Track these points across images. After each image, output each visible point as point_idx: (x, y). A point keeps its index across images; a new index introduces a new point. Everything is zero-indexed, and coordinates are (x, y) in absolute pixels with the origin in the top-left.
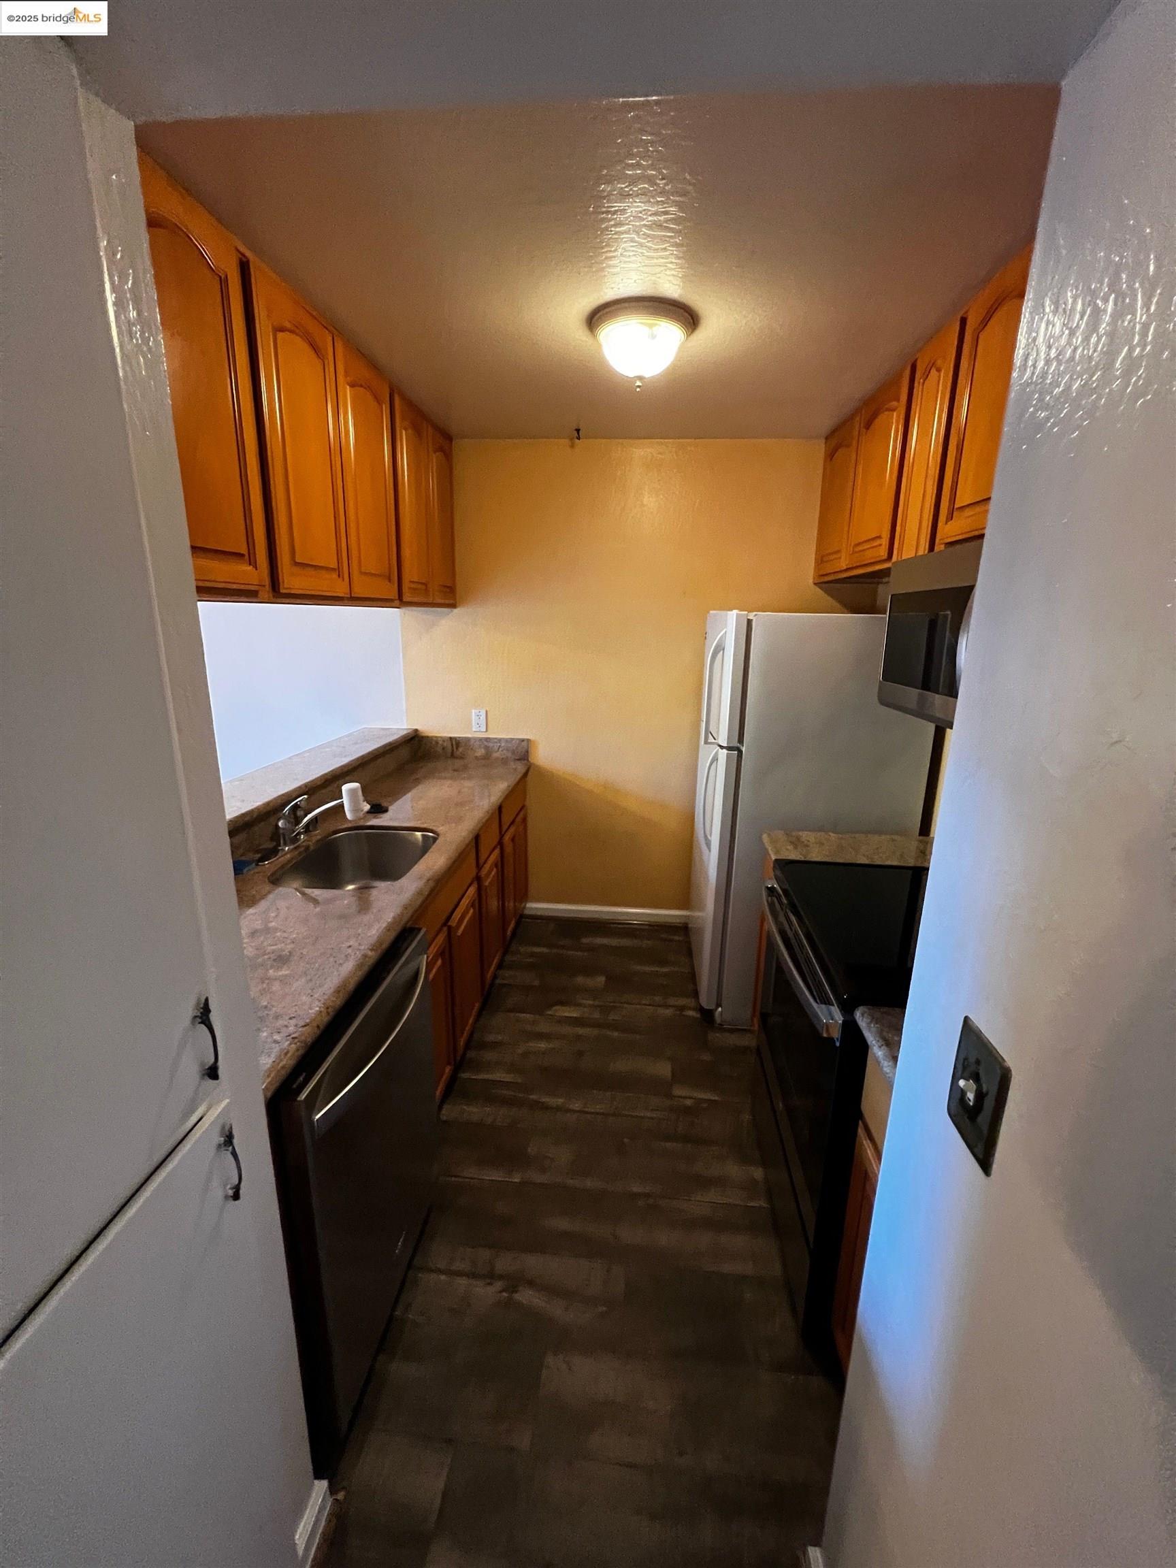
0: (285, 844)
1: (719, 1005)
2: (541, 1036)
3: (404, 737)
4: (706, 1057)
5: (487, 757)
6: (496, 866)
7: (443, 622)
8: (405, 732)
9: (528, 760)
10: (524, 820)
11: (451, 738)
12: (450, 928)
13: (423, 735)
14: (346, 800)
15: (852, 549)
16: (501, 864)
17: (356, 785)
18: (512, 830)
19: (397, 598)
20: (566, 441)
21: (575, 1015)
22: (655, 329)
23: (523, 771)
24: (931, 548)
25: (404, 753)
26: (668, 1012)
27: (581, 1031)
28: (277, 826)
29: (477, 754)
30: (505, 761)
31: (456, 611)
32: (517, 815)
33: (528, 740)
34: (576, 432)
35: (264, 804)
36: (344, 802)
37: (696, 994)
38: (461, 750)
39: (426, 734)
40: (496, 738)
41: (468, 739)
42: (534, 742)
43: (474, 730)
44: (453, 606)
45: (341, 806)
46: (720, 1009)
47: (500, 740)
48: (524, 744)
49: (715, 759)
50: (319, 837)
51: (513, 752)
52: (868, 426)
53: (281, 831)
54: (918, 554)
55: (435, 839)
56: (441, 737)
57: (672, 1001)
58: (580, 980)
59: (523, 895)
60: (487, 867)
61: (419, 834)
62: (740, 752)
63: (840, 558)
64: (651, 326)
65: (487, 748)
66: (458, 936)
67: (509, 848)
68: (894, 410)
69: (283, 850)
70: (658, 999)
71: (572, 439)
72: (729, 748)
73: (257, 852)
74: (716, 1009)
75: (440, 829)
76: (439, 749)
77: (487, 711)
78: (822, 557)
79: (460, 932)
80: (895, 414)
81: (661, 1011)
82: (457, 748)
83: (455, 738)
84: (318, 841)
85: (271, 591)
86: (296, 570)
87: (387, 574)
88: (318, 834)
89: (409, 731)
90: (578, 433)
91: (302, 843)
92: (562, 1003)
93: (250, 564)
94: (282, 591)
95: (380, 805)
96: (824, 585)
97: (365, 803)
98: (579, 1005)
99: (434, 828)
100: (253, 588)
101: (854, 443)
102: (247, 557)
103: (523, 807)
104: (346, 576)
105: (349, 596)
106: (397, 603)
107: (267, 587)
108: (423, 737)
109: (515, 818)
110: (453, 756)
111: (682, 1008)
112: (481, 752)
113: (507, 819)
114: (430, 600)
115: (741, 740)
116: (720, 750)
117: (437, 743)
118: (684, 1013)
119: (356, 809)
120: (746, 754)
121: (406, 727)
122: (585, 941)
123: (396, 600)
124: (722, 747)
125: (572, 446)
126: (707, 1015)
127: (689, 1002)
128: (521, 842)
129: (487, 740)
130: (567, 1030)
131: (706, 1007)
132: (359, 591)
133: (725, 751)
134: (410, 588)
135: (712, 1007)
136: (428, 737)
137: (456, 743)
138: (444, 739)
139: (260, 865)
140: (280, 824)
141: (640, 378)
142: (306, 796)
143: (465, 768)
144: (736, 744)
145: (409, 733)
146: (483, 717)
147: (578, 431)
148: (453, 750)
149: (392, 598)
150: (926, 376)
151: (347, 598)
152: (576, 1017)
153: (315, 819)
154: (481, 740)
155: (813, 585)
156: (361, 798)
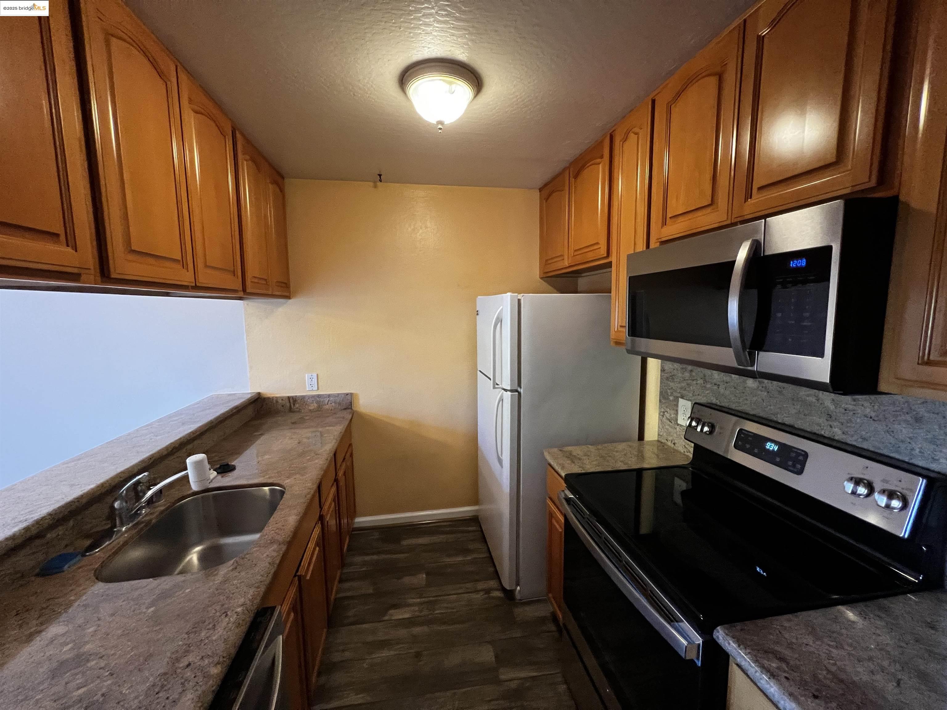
0: (122, 525)
1: (518, 584)
2: (384, 644)
3: (249, 400)
4: (517, 634)
5: (320, 408)
6: (334, 500)
7: (280, 309)
8: (249, 396)
9: (351, 409)
10: (351, 455)
11: (289, 398)
12: (300, 577)
13: (265, 396)
14: (190, 471)
15: (572, 254)
16: (337, 498)
17: (201, 456)
18: (344, 466)
19: (241, 289)
20: (371, 184)
21: (407, 616)
22: (454, 86)
23: (350, 417)
24: (648, 246)
25: (250, 411)
26: (478, 597)
27: (417, 630)
28: (112, 507)
29: (311, 408)
30: (333, 412)
31: (290, 301)
32: (347, 452)
33: (351, 394)
34: (379, 176)
35: (98, 487)
36: (189, 473)
37: (497, 575)
38: (297, 406)
39: (269, 396)
40: (326, 394)
41: (303, 397)
42: (357, 395)
43: (307, 390)
44: (288, 297)
45: (186, 477)
46: (518, 588)
47: (329, 396)
48: (349, 397)
49: (501, 400)
50: (162, 508)
51: (340, 404)
52: (576, 177)
53: (117, 512)
54: (636, 251)
55: (282, 493)
56: (280, 397)
57: (481, 586)
58: (407, 580)
59: (353, 514)
60: (327, 504)
61: (266, 488)
62: (520, 394)
63: (563, 259)
64: (450, 83)
65: (318, 402)
66: (308, 580)
67: (342, 483)
68: (599, 164)
69: (119, 531)
70: (469, 585)
71: (375, 182)
72: (511, 391)
73: (87, 536)
74: (516, 588)
75: (287, 482)
76: (280, 407)
77: (317, 375)
78: (547, 261)
79: (308, 578)
80: (601, 166)
81: (474, 596)
82: (294, 405)
83: (292, 397)
84: (162, 512)
85: (98, 275)
86: (131, 257)
87: (233, 270)
88: (161, 505)
89: (253, 395)
90: (380, 178)
91: (143, 518)
92: (395, 606)
93: (68, 246)
94: (113, 276)
95: (228, 465)
96: (546, 279)
97: (212, 471)
98: (409, 605)
99: (281, 482)
100: (75, 271)
101: (567, 188)
102: (63, 238)
103: (350, 445)
104: (191, 266)
105: (194, 285)
106: (241, 294)
107: (92, 271)
108: (265, 398)
109: (345, 456)
110: (291, 410)
111: (487, 591)
112: (313, 406)
113: (340, 460)
114: (270, 293)
115: (519, 385)
116: (505, 392)
117: (277, 402)
118: (491, 595)
119: (201, 477)
120: (523, 394)
121: (250, 392)
122: (405, 543)
123: (240, 291)
124: (506, 390)
125: (375, 187)
126: (509, 594)
127: (493, 583)
128: (350, 472)
129: (319, 396)
130: (403, 632)
131: (508, 588)
132: (203, 281)
133: (509, 393)
134: (252, 282)
135: (513, 588)
136: (269, 398)
137: (293, 400)
138: (282, 399)
139: (87, 556)
140: (117, 505)
141: (440, 122)
142: (146, 474)
143: (302, 420)
144: (516, 387)
145: (252, 397)
146: (315, 380)
147: (380, 175)
148: (290, 406)
149: (237, 289)
150: (625, 139)
151: (192, 287)
152: (408, 618)
153: (160, 491)
154: (313, 396)
155: (539, 279)
156: (208, 466)
